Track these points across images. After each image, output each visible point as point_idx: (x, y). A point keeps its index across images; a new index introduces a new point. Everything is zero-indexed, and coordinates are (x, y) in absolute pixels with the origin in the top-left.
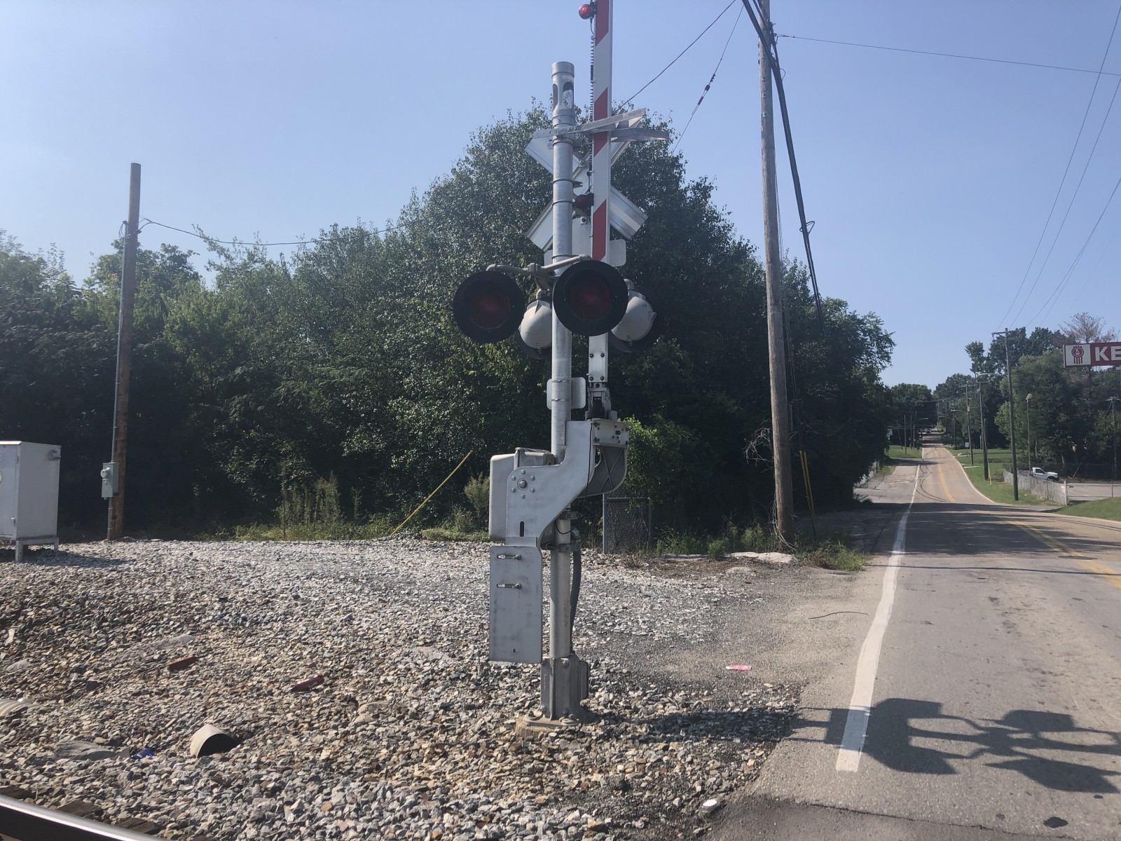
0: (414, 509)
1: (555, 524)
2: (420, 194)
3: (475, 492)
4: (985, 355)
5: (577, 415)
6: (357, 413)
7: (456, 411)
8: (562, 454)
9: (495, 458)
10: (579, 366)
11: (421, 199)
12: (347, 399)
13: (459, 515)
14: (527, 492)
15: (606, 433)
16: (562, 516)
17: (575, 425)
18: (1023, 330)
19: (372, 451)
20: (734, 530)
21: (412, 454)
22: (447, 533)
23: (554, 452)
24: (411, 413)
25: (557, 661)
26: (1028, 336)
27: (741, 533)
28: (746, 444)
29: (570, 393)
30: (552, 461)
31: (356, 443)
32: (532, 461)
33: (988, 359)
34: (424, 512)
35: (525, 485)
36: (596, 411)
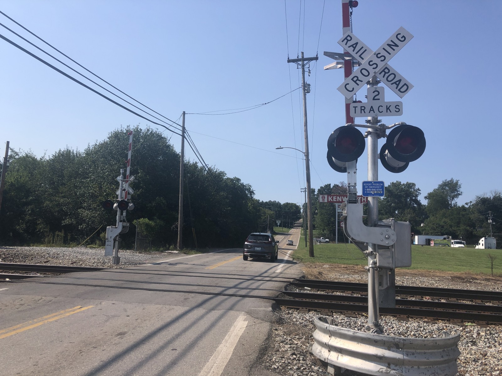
0: (83, 241)
1: (116, 236)
2: (90, 145)
3: (103, 236)
4: (316, 193)
5: (121, 221)
6: (68, 213)
7: (99, 214)
8: (118, 227)
9: (107, 227)
10: (122, 214)
11: (91, 146)
12: (64, 208)
13: (98, 242)
14: (112, 232)
15: (125, 224)
16: (117, 236)
17: (120, 223)
18: (330, 185)
19: (72, 224)
20: (168, 246)
21: (84, 226)
22: (94, 246)
23: (117, 227)
24: (85, 213)
25: (115, 256)
26: (332, 187)
27: (169, 246)
28: (172, 226)
29: (120, 218)
30: (117, 228)
31: (67, 221)
32: (114, 228)
33: (317, 195)
34: (87, 242)
35: (112, 231)
36: (124, 221)
